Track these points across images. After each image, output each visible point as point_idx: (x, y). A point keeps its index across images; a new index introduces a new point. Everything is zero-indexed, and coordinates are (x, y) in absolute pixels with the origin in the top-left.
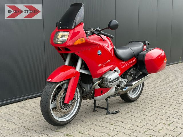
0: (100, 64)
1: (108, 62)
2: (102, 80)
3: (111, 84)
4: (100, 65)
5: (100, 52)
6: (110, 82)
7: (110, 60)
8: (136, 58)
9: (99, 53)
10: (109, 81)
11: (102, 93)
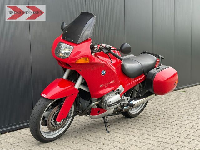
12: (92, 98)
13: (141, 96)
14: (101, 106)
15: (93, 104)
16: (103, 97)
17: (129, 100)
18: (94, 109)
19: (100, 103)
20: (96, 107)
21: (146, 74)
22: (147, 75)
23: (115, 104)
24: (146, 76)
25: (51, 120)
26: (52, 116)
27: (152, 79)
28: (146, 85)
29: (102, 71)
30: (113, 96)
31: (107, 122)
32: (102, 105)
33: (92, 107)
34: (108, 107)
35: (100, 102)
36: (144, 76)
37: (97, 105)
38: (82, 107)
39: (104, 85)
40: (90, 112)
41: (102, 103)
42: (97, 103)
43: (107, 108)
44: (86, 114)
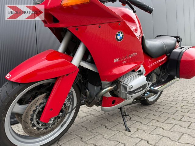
0: (117, 58)
1: (132, 55)
2: (117, 86)
3: (132, 96)
4: (117, 60)
5: (121, 35)
6: (130, 93)
7: (136, 54)
8: (166, 55)
9: (119, 38)
10: (128, 90)
11: (114, 103)
12: (103, 82)
13: (163, 80)
14: (116, 93)
15: (105, 90)
16: (120, 80)
17: (150, 85)
18: (106, 97)
19: (116, 89)
20: (109, 95)
21: (168, 54)
22: (170, 56)
23: (139, 90)
24: (168, 57)
25: (32, 119)
26: (32, 112)
27: (178, 59)
28: (168, 68)
29: (118, 33)
30: (135, 78)
31: (126, 116)
32: (118, 92)
33: (104, 96)
34: (128, 95)
35: (114, 88)
36: (166, 57)
37: (111, 92)
38: (90, 96)
39: (121, 60)
40: (101, 102)
41: (118, 89)
42: (111, 89)
43: (127, 97)
44: (98, 105)
